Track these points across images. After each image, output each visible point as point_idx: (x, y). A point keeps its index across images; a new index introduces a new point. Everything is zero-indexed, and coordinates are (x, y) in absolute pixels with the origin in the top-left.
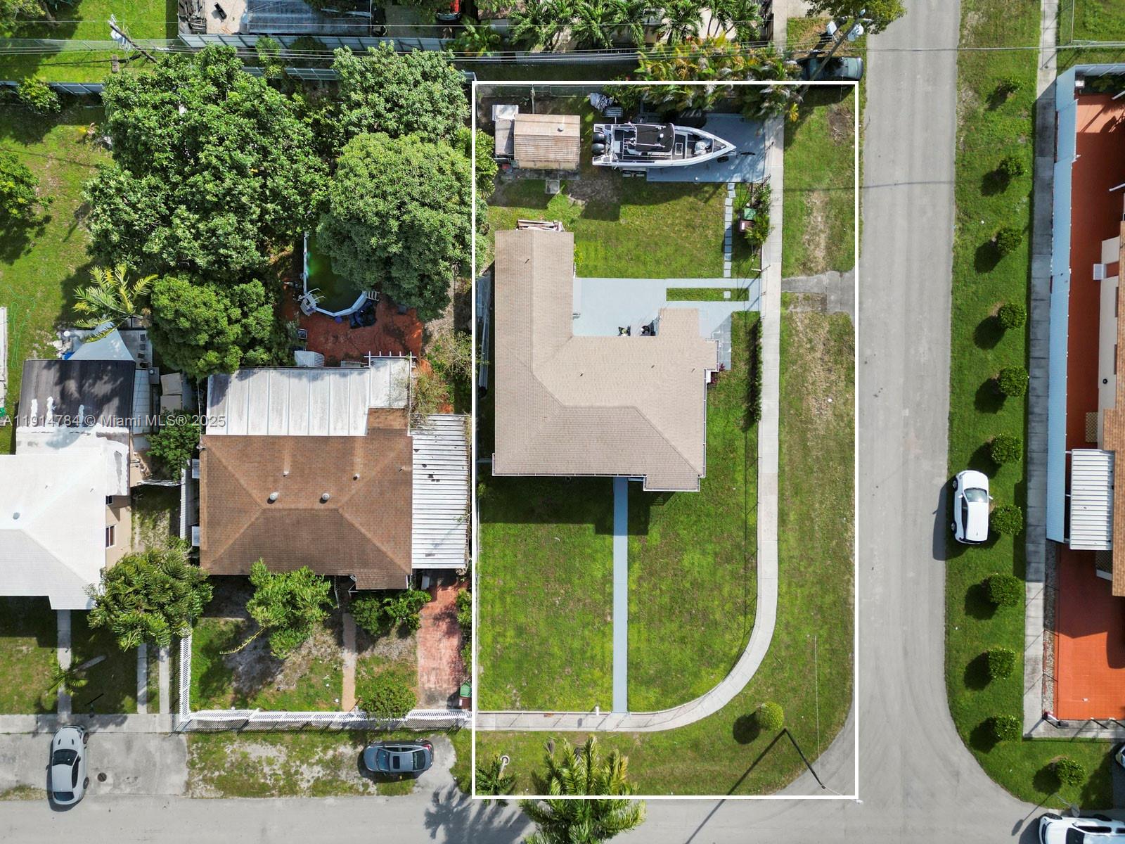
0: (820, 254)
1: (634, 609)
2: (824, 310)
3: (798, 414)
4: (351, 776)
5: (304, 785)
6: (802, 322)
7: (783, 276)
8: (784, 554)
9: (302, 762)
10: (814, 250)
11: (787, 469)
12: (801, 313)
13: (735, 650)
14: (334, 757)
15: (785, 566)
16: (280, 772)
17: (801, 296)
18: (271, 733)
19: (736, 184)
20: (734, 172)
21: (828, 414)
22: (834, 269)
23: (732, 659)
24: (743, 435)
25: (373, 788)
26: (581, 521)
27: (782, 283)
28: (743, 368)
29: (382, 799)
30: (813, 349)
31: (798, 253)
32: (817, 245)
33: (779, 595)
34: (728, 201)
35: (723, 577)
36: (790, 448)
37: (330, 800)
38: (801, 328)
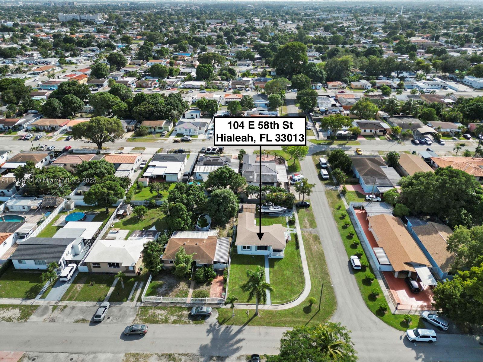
0: (308, 226)
2: (311, 233)
3: (309, 248)
5: (170, 321)
7: (301, 228)
9: (171, 315)
11: (308, 257)
16: (164, 317)
17: (305, 231)
20: (287, 215)
21: (316, 249)
22: (312, 228)
24: (296, 251)
25: (191, 322)
26: (257, 264)
30: (310, 239)
31: (303, 226)
33: (311, 280)
34: (287, 219)
35: (295, 276)
36: (308, 254)
37: (177, 325)
38: (306, 236)
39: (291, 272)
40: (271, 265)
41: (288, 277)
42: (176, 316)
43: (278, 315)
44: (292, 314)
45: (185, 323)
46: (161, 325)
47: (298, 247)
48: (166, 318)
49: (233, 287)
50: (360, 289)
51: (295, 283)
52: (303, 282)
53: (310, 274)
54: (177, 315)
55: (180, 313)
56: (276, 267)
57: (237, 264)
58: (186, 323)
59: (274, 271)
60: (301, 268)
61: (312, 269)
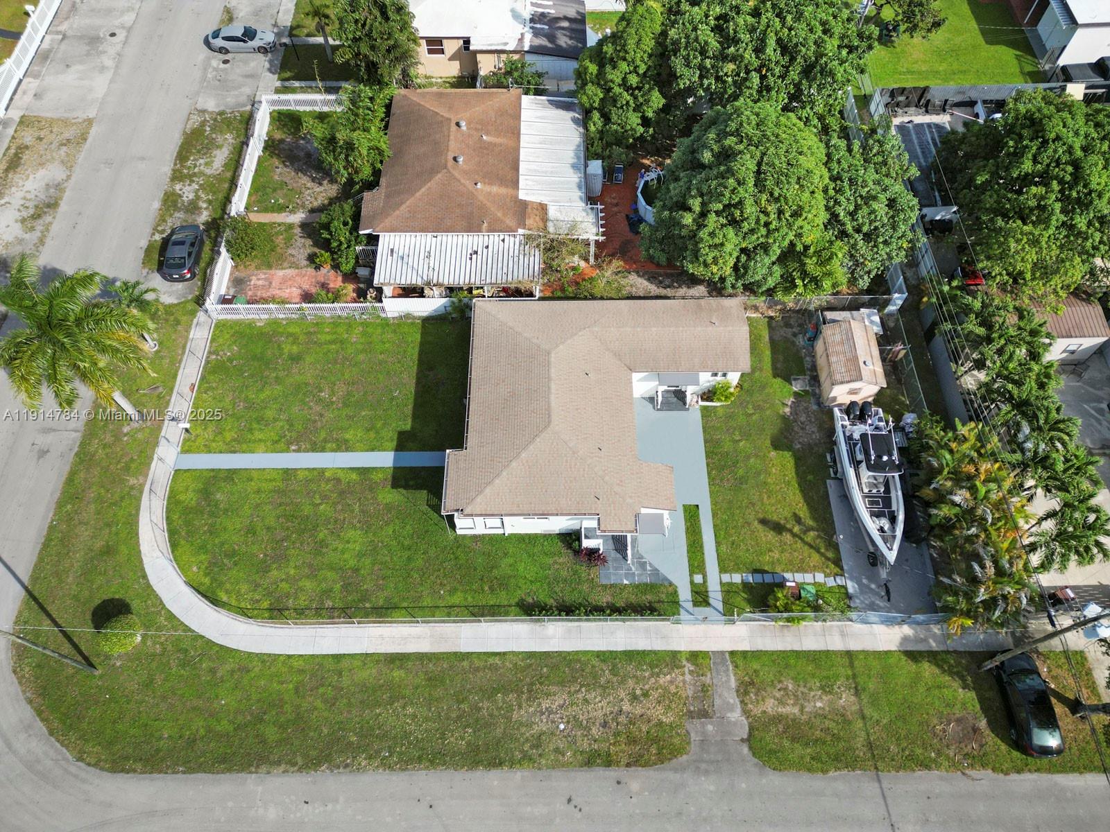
0: (770, 706)
1: (301, 475)
2: (691, 715)
3: (542, 679)
4: (177, 219)
6: (671, 682)
7: (732, 653)
8: (345, 664)
9: (201, 185)
10: (774, 697)
11: (465, 663)
12: (684, 680)
13: (224, 597)
14: (201, 208)
15: (330, 665)
16: (196, 170)
17: (707, 680)
18: (236, 163)
19: (845, 587)
20: (859, 583)
21: (542, 726)
22: (751, 729)
23: (214, 593)
24: (513, 602)
25: (158, 237)
26: (415, 416)
27: (722, 653)
28: (604, 599)
29: (144, 243)
30: (634, 698)
31: (767, 674)
32: (781, 702)
33: (289, 656)
34: (820, 577)
35: (325, 579)
36: (494, 668)
38: (663, 680)
40: (403, 478)
42: (196, 195)
45: (163, 220)
46: (166, 168)
48: (192, 176)
49: (290, 336)
56: (390, 496)
60: (381, 613)
61: (367, 674)
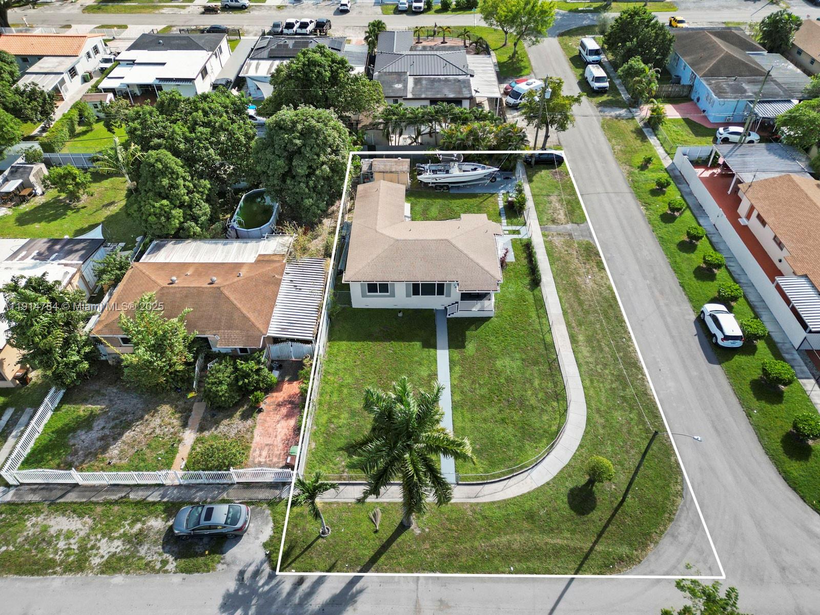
0: (562, 217)
2: (572, 239)
3: (569, 283)
4: (151, 552)
5: (96, 561)
6: (559, 243)
7: (541, 225)
8: (581, 361)
9: (104, 535)
10: (557, 216)
11: (568, 311)
12: (557, 240)
14: (141, 530)
15: (584, 368)
17: (555, 233)
19: (503, 193)
21: (591, 284)
22: (573, 223)
23: (553, 435)
24: (531, 293)
25: (172, 565)
26: (410, 339)
27: (541, 228)
28: (525, 262)
29: (178, 578)
30: (570, 254)
31: (547, 217)
32: (559, 214)
33: (584, 388)
35: (532, 374)
36: (568, 300)
37: (118, 579)
38: (559, 246)
39: (519, 363)
40: (456, 341)
41: (508, 380)
42: (118, 538)
43: (482, 522)
44: (531, 516)
45: (149, 568)
46: (56, 582)
47: (535, 282)
48: (83, 549)
49: (330, 421)
50: (749, 416)
51: (533, 401)
52: (559, 396)
53: (579, 365)
54: (124, 537)
55: (139, 526)
56: (471, 348)
57: (349, 340)
58: (154, 570)
59: (464, 359)
60: (550, 347)
61: (585, 351)
